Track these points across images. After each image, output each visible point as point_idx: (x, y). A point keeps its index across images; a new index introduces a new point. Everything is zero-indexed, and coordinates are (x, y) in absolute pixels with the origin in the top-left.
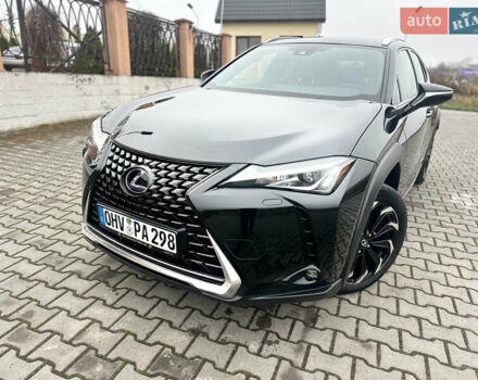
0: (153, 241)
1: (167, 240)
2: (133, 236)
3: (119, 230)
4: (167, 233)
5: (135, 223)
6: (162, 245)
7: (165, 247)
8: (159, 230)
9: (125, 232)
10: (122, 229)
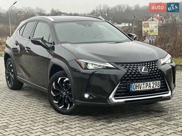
0: (153, 87)
1: (157, 84)
2: (145, 89)
3: (139, 89)
4: (157, 82)
5: (146, 84)
6: (156, 87)
7: (157, 87)
8: (155, 82)
9: (142, 89)
10: (140, 88)
